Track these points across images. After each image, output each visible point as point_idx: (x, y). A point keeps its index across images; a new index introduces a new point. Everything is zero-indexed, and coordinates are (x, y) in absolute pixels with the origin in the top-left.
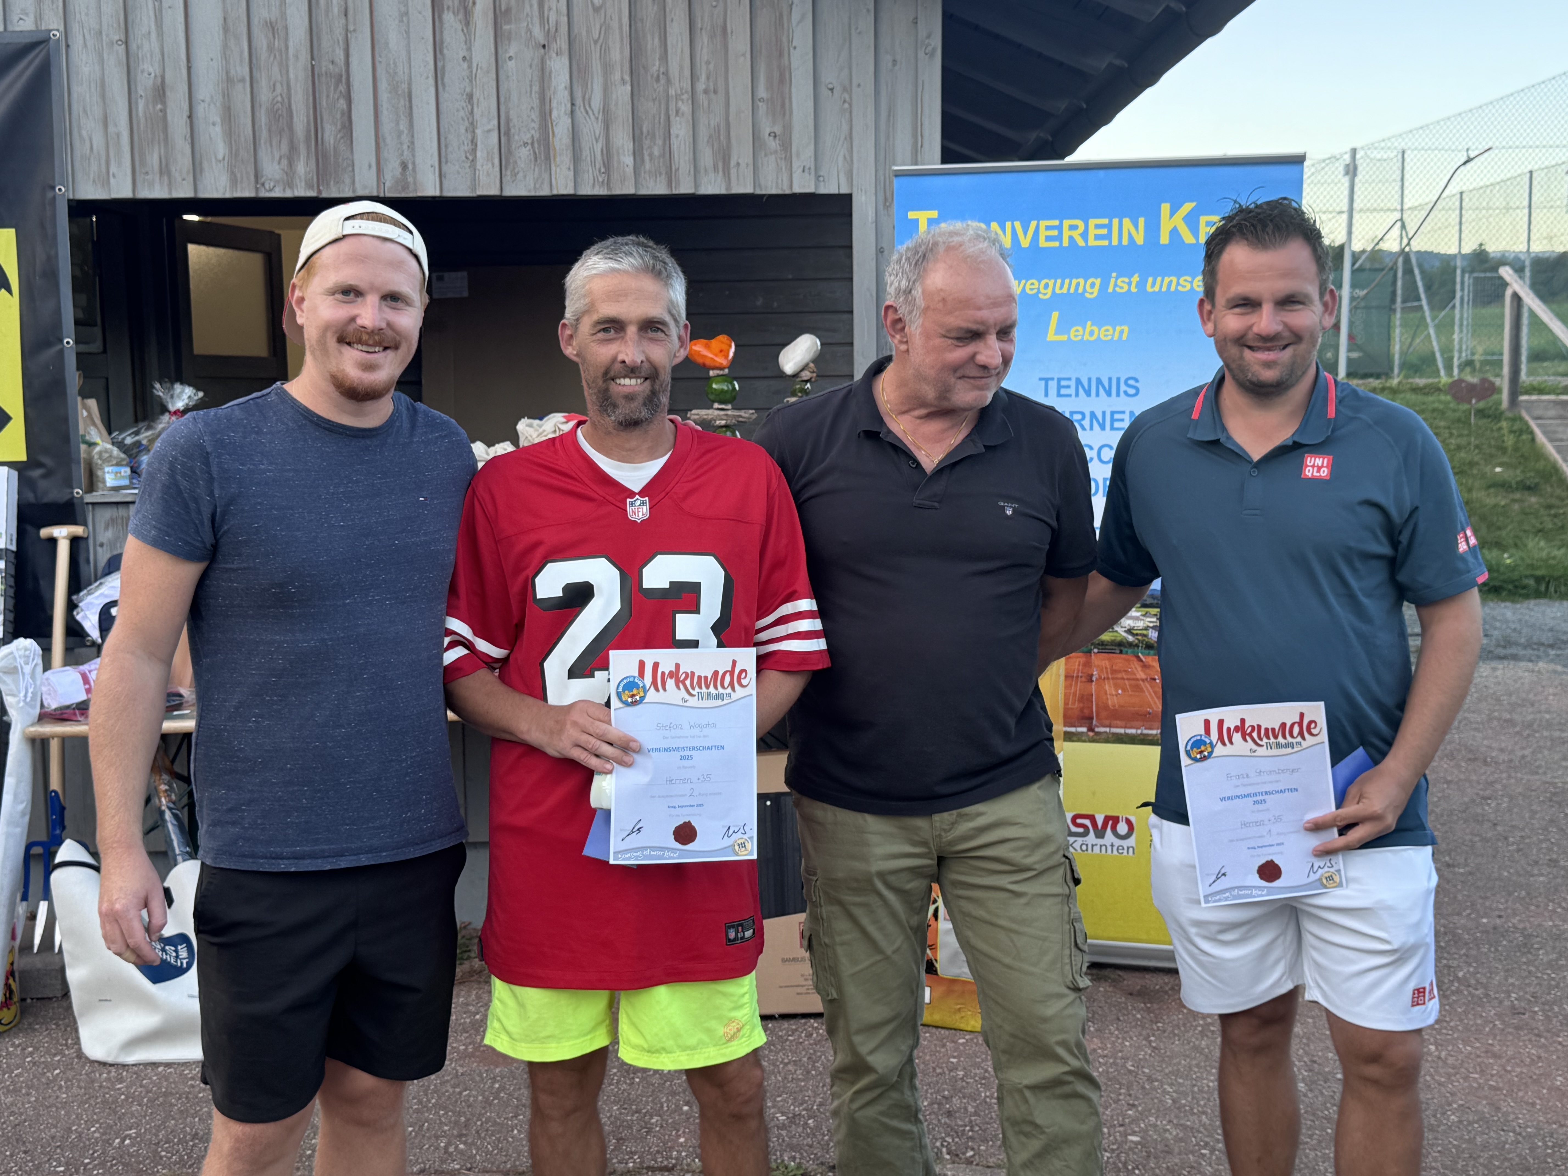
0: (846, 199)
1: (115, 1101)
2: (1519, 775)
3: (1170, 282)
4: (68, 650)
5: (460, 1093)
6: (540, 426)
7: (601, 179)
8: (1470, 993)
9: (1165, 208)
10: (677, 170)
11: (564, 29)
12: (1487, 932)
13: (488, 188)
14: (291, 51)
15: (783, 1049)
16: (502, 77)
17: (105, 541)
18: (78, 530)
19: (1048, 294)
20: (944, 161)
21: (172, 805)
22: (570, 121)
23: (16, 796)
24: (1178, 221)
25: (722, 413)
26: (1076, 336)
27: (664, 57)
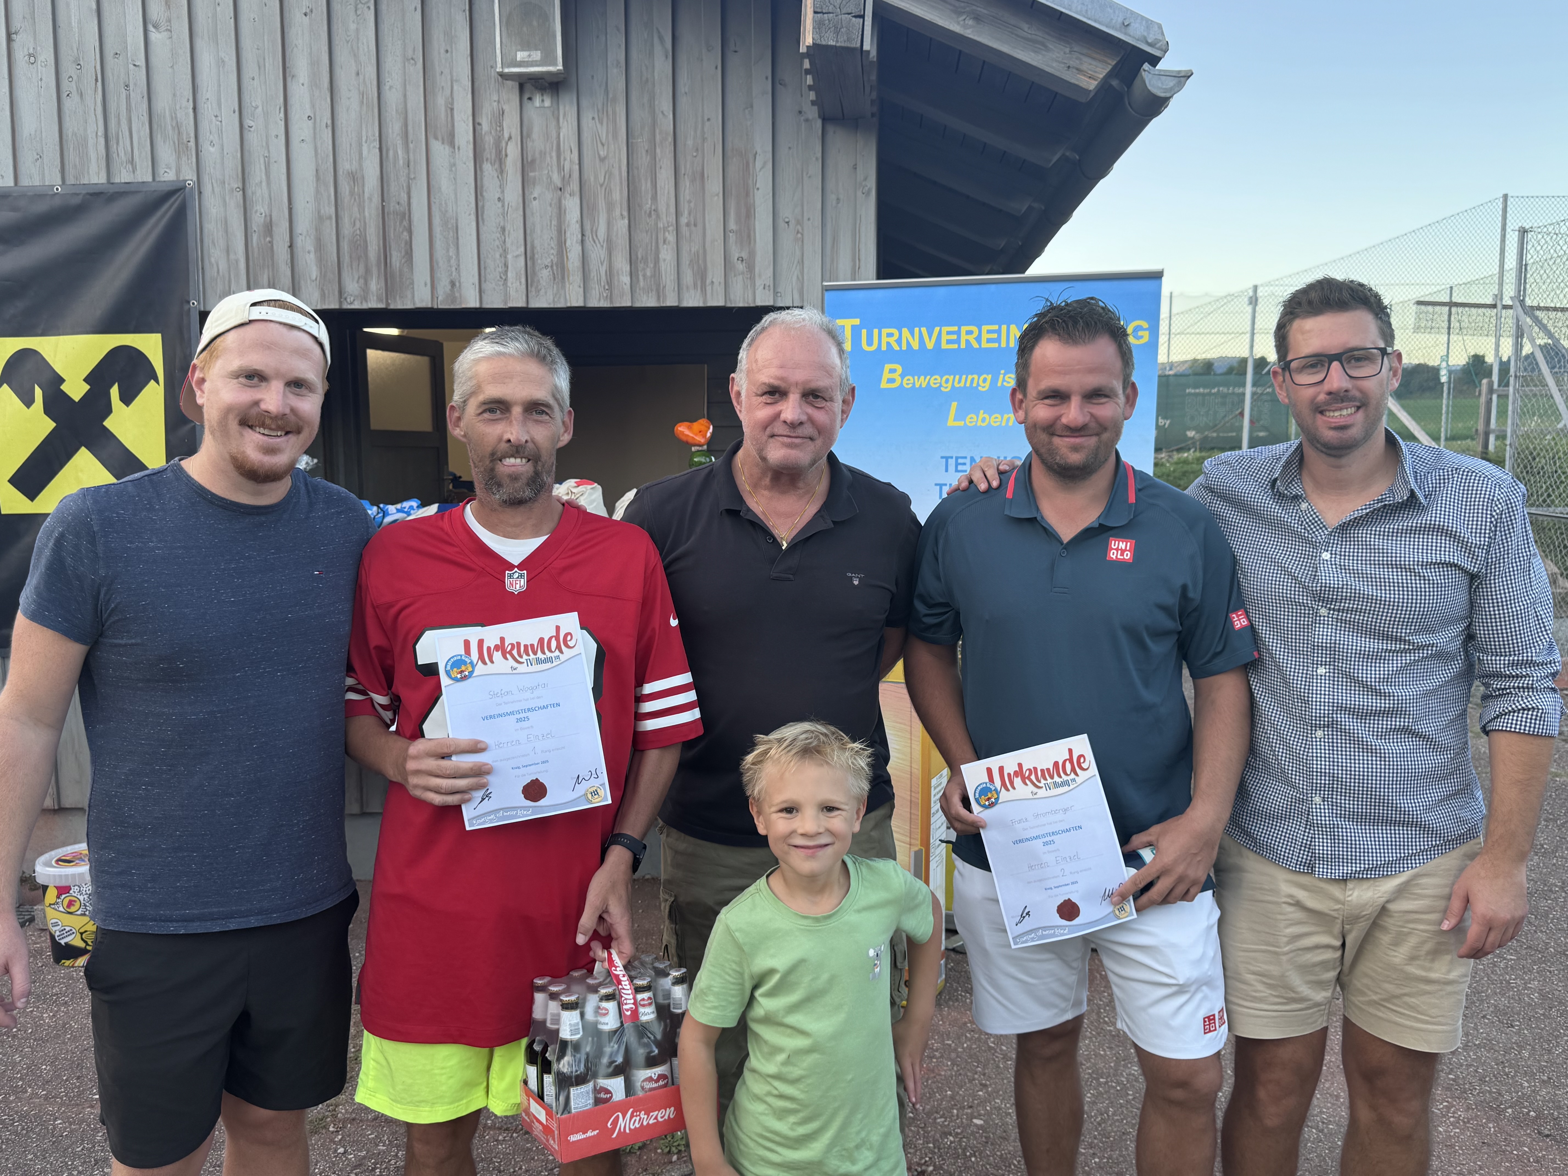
7: (605, 295)
10: (664, 287)
11: (576, 175)
13: (518, 301)
14: (366, 195)
16: (528, 214)
19: (949, 387)
20: (877, 278)
22: (580, 248)
26: (971, 422)
27: (654, 198)
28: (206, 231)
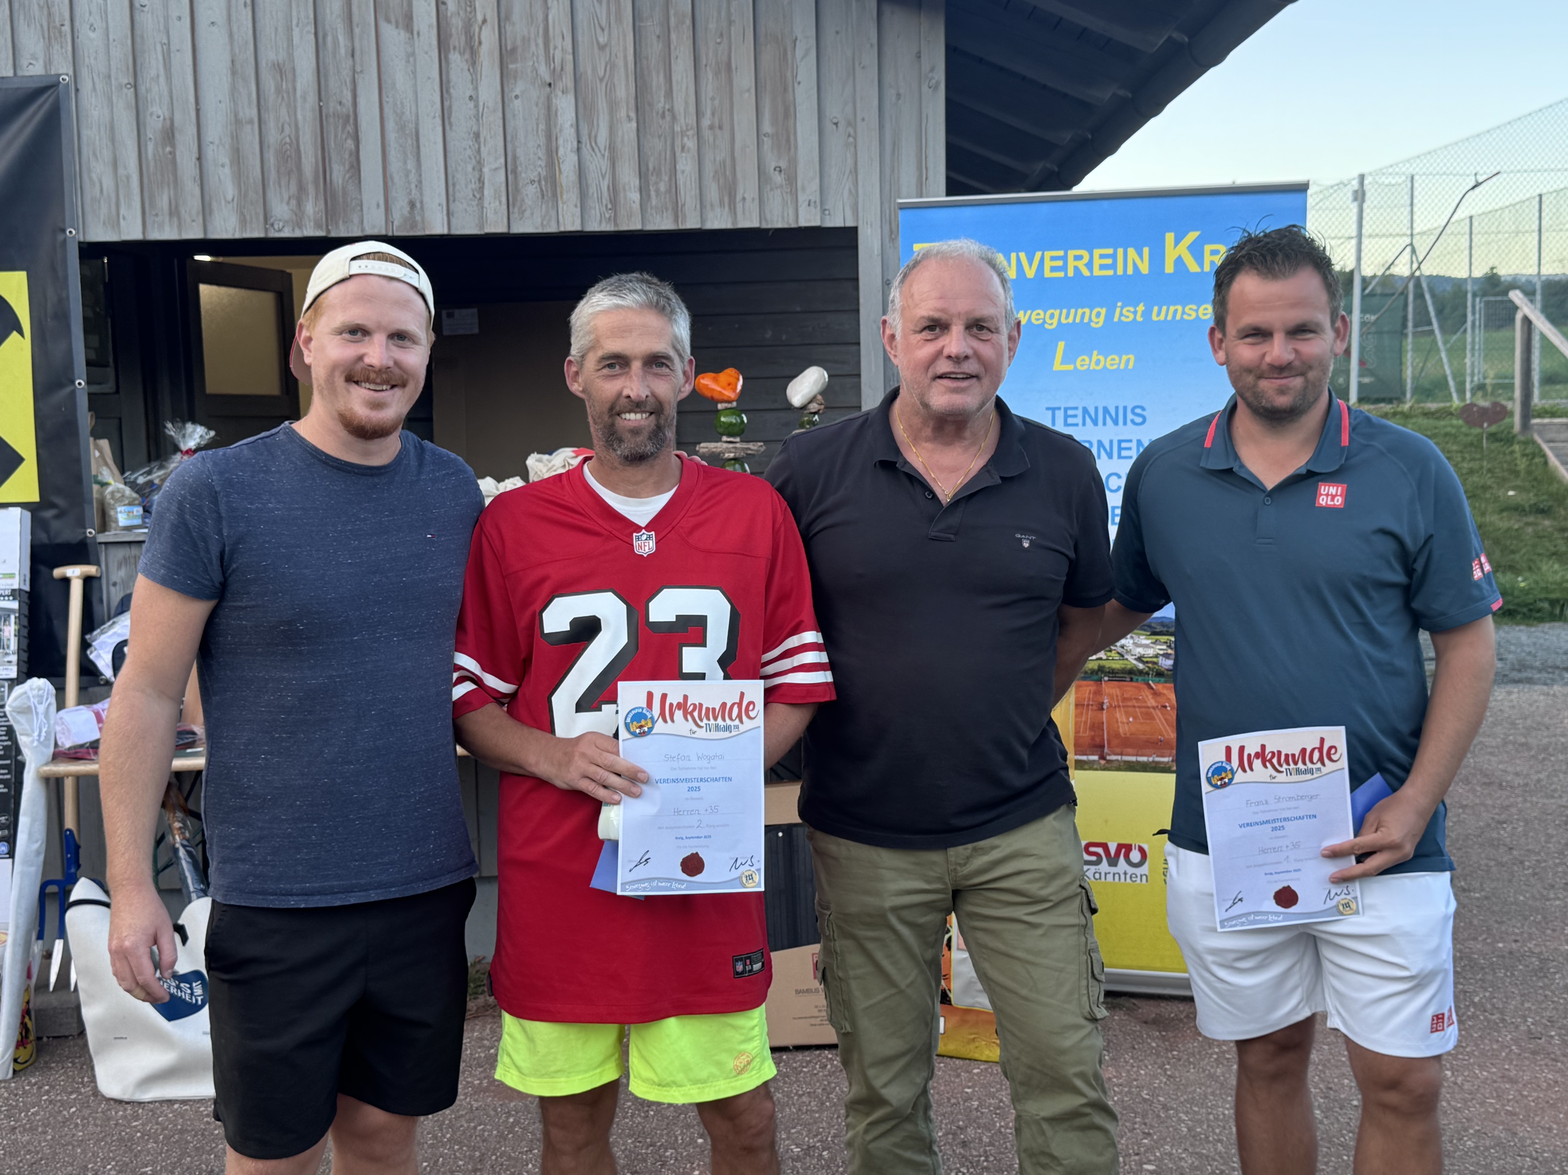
0: (852, 232)
1: (131, 1139)
2: (1534, 799)
3: (1176, 311)
4: (82, 688)
5: (475, 1128)
6: (550, 461)
7: (607, 216)
8: (1486, 1018)
9: (1170, 237)
10: (683, 205)
11: (569, 67)
12: (1503, 957)
13: (496, 225)
14: (299, 93)
15: (798, 1080)
16: (509, 115)
17: (118, 580)
18: (91, 570)
19: (1054, 324)
20: (948, 194)
21: (185, 843)
22: (576, 158)
23: (30, 835)
24: (1182, 249)
25: (731, 445)
26: (1082, 365)
27: (669, 93)
28: (84, 139)
